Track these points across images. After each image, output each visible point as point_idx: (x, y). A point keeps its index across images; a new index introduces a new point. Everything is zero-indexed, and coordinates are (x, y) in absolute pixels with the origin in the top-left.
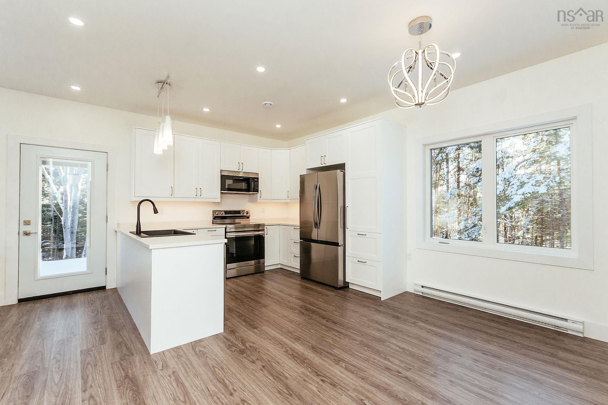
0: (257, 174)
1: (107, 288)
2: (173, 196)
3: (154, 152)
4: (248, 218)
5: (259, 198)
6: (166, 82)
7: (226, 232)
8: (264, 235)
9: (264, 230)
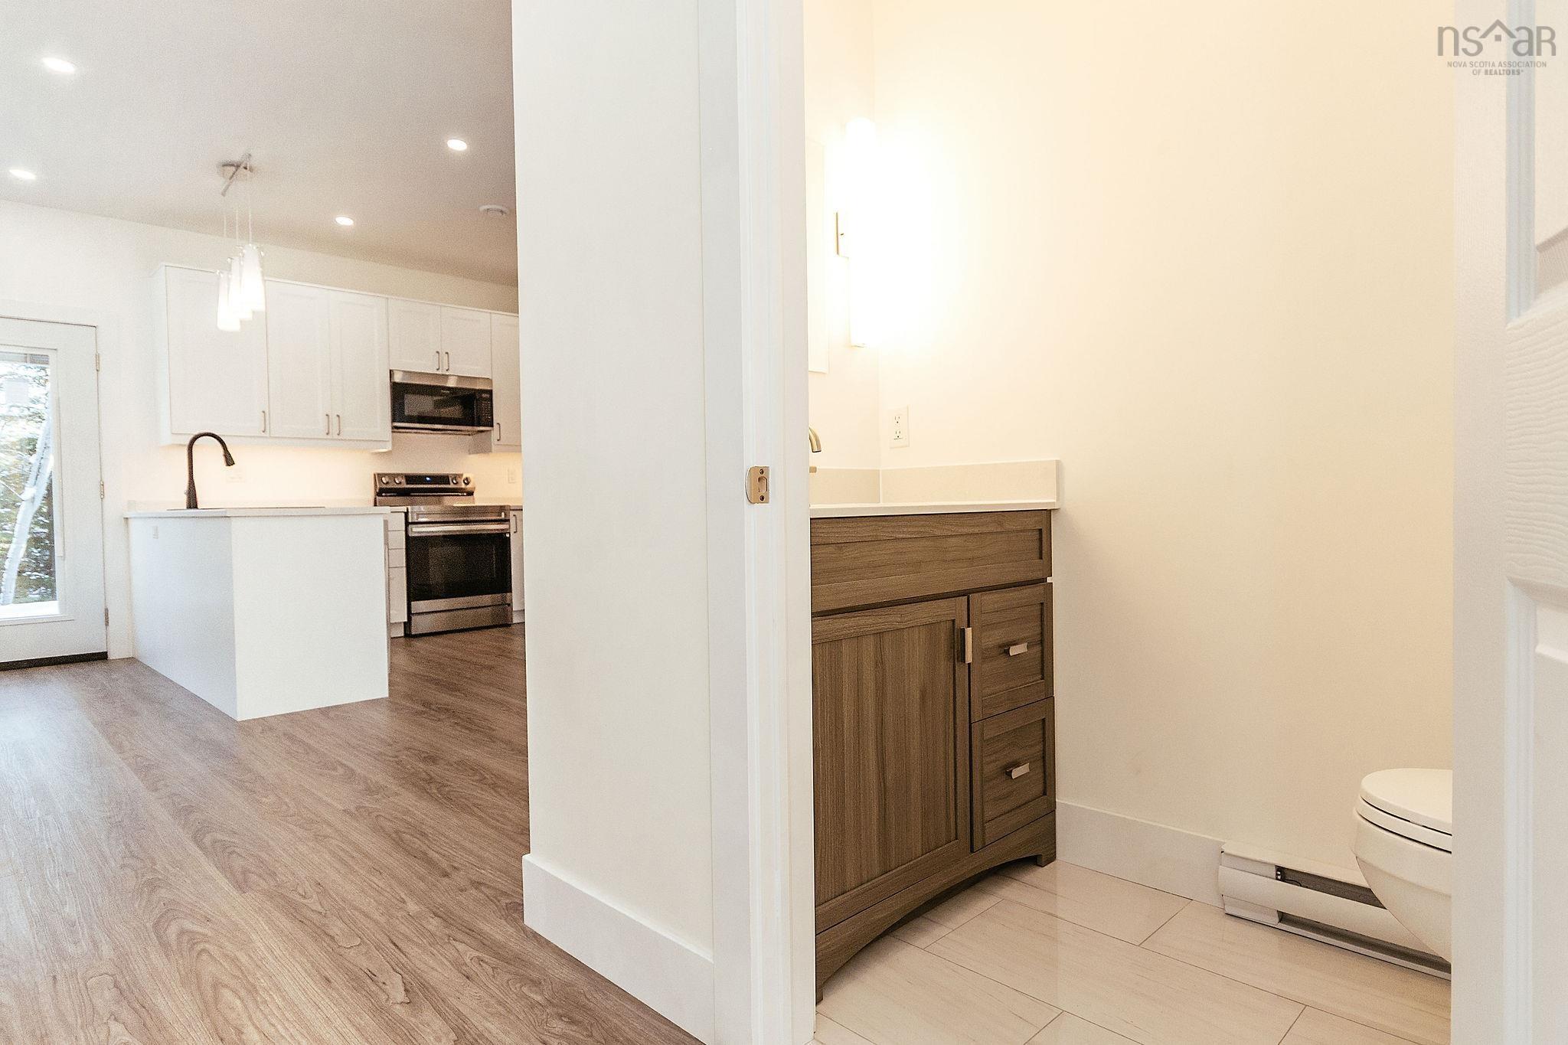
0: (489, 381)
1: (111, 657)
2: (267, 434)
3: (218, 325)
4: (470, 494)
5: (496, 442)
6: (243, 165)
7: (407, 524)
8: (509, 533)
9: (509, 520)
